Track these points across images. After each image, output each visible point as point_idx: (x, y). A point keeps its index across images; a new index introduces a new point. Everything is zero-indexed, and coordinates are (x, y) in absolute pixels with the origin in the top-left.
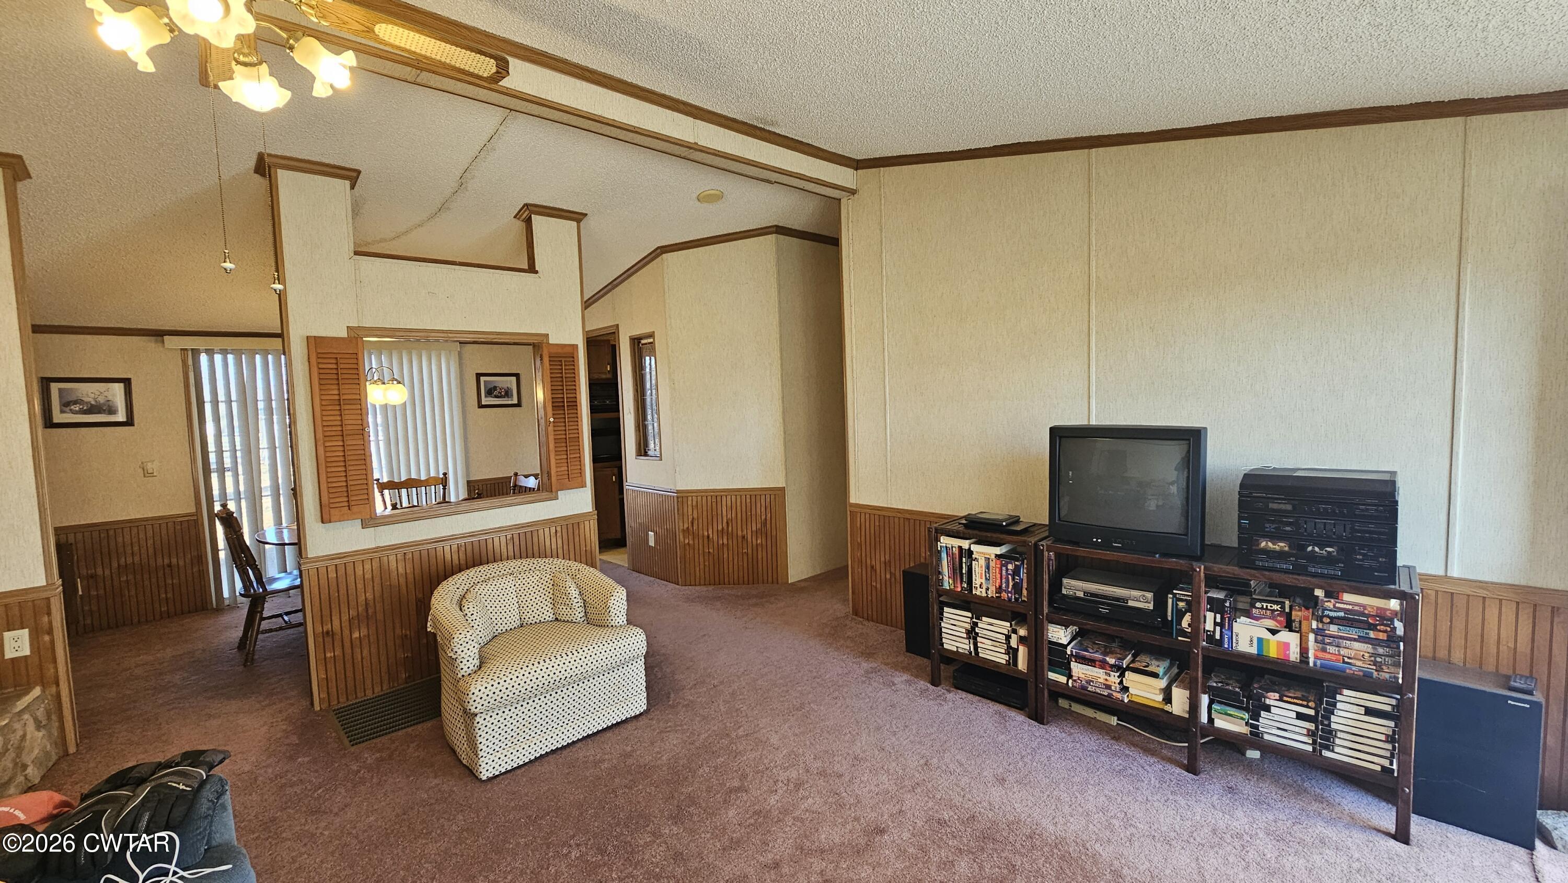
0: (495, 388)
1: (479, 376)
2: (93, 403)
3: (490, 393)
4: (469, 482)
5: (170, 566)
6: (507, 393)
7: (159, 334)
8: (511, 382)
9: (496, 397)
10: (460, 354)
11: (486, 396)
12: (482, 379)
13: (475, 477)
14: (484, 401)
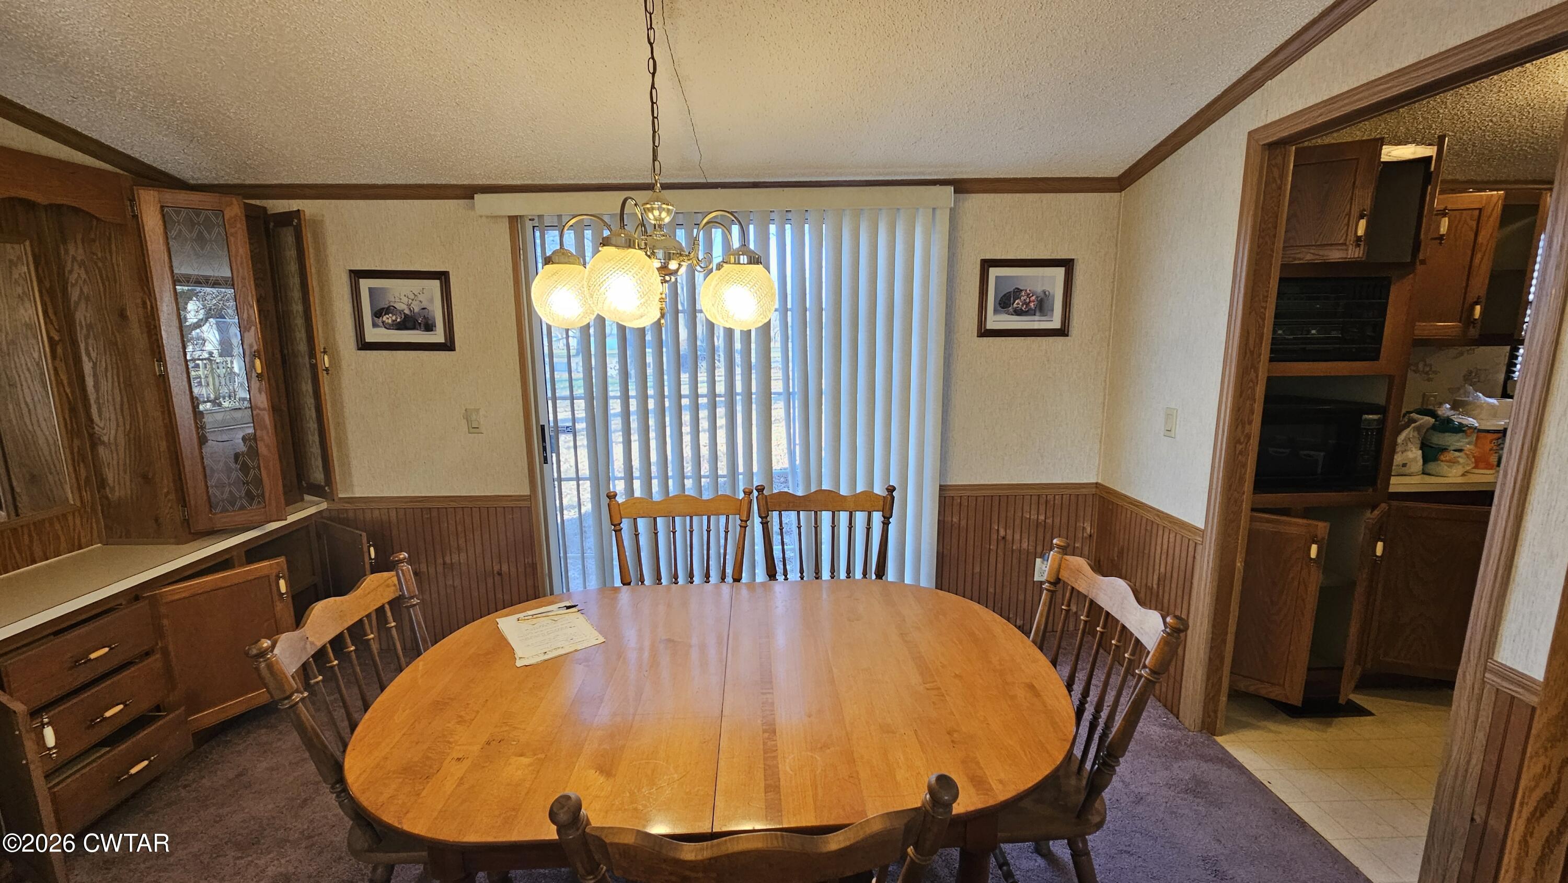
0: (1017, 292)
1: (987, 264)
2: (407, 312)
3: (1004, 303)
4: (942, 488)
5: (500, 574)
6: (1042, 306)
7: (468, 192)
8: (1053, 278)
9: (1018, 312)
10: (954, 215)
11: (996, 311)
12: (994, 272)
13: (960, 477)
14: (995, 321)
